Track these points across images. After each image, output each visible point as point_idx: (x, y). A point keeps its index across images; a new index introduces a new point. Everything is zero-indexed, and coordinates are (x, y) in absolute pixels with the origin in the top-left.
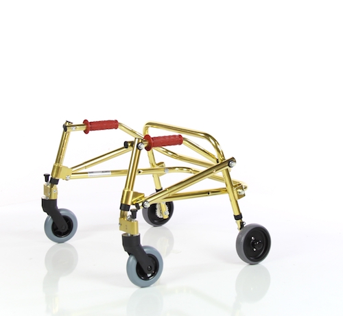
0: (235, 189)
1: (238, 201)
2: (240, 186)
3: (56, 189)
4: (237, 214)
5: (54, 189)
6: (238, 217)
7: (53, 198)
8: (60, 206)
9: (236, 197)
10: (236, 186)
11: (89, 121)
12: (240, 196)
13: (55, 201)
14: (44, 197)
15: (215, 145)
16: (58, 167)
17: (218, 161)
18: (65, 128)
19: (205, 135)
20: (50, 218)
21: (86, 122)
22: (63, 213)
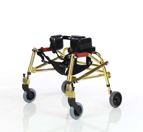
0: (107, 74)
1: (109, 79)
2: (109, 73)
3: (29, 80)
4: (108, 84)
5: (28, 80)
6: (108, 86)
7: (28, 84)
8: (30, 87)
10: (107, 73)
11: (44, 47)
12: (109, 77)
14: (23, 83)
15: (99, 56)
16: (31, 67)
17: (101, 63)
18: (34, 51)
19: (94, 52)
20: (26, 92)
21: (42, 48)
22: (31, 90)
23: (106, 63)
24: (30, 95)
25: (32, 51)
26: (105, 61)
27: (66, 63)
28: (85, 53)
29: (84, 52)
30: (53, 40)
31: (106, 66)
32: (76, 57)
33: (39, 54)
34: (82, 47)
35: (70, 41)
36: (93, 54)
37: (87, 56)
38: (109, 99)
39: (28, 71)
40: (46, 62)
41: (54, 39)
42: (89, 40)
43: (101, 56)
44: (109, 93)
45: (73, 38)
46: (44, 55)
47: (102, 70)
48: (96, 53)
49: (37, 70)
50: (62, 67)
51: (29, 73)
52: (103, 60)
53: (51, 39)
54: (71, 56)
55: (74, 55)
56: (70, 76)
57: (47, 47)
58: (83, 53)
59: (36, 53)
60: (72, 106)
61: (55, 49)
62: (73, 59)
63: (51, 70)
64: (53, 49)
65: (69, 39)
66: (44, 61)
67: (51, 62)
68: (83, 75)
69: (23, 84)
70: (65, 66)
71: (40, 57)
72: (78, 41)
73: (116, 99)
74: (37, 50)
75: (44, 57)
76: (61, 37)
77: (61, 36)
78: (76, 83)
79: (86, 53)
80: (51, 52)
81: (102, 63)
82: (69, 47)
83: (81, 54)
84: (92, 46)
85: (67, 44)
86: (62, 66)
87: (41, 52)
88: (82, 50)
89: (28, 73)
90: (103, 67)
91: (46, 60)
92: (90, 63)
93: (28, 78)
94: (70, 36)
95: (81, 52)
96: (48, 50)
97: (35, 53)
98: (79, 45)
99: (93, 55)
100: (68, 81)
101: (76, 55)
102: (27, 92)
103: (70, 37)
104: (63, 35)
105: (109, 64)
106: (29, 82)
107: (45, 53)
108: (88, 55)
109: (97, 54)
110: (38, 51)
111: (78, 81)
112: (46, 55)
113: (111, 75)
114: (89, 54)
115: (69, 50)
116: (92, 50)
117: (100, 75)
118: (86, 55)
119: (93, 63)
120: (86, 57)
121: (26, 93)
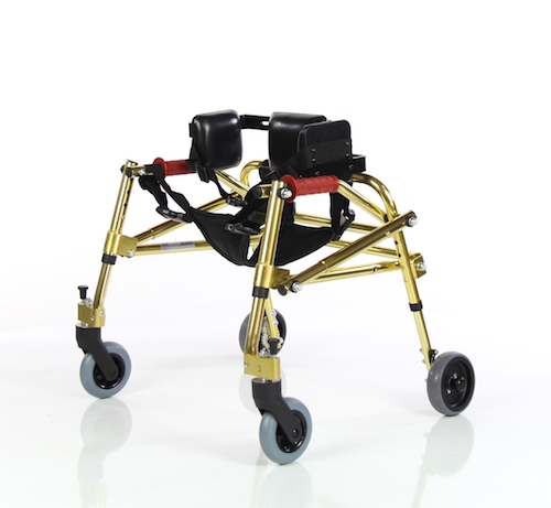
0: (412, 262)
1: (417, 280)
2: (419, 259)
3: (103, 310)
4: (415, 301)
5: (98, 311)
7: (97, 325)
8: (105, 337)
9: (415, 275)
10: (412, 257)
11: (166, 160)
12: (421, 273)
13: (97, 331)
14: (79, 323)
15: (382, 191)
16: (115, 236)
17: (386, 219)
18: (128, 171)
19: (362, 178)
20: (90, 358)
21: (159, 163)
22: (110, 350)
23: (408, 218)
24: (107, 370)
25: (121, 175)
26: (402, 212)
27: (250, 218)
28: (324, 180)
29: (321, 175)
30: (203, 130)
31: (405, 230)
32: (288, 194)
33: (147, 183)
34: (312, 156)
35: (266, 133)
36: (354, 184)
37: (331, 191)
38: (425, 384)
39: (105, 249)
40: (176, 215)
41: (207, 128)
42: (343, 129)
43: (386, 193)
44: (424, 361)
45: (279, 124)
46: (167, 188)
47: (393, 247)
48: (367, 180)
49: (140, 249)
50: (236, 231)
51: (108, 260)
52: (395, 208)
53: (192, 127)
54: (269, 191)
55: (281, 186)
56: (264, 268)
57: (177, 159)
58: (316, 180)
59: (136, 179)
60: (270, 412)
61: (208, 164)
62: (279, 200)
63: (194, 248)
64: (203, 163)
65: (263, 128)
66: (167, 212)
67: (193, 215)
68: (316, 262)
69: (80, 326)
70: (248, 229)
71: (152, 197)
72: (296, 132)
73: (454, 380)
74: (140, 168)
75: (168, 195)
76: (235, 121)
77: (232, 115)
78: (290, 293)
79: (330, 179)
80: (196, 176)
81: (391, 219)
82: (263, 160)
83: (309, 181)
84: (354, 152)
85: (255, 145)
86: (237, 228)
87: (154, 177)
88: (312, 166)
89: (106, 258)
90: (397, 232)
91: (173, 205)
92: (343, 219)
93: (97, 302)
94: (269, 114)
95: (309, 174)
96: (182, 168)
97: (132, 180)
98: (302, 145)
99: (358, 187)
100: (258, 285)
101: (290, 187)
102: (95, 357)
103: (267, 119)
104: (240, 113)
105: (418, 223)
106: (103, 319)
107: (168, 179)
108: (337, 186)
109: (373, 182)
110: (142, 172)
111: (295, 286)
112: (173, 189)
113: (428, 265)
114: (342, 182)
115: (263, 168)
116: (354, 168)
117: (384, 267)
118: (331, 186)
119: (357, 221)
120: (328, 194)
121: (90, 361)
